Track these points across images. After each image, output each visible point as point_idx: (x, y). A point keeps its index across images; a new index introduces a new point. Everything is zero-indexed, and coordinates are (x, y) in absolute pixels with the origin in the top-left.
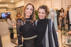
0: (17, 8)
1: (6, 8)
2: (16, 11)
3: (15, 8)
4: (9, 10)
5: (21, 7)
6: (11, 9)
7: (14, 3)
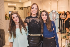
0: (24, 8)
1: (14, 7)
2: (23, 11)
3: (23, 8)
4: (16, 9)
5: (27, 7)
6: (19, 8)
7: (22, 3)
